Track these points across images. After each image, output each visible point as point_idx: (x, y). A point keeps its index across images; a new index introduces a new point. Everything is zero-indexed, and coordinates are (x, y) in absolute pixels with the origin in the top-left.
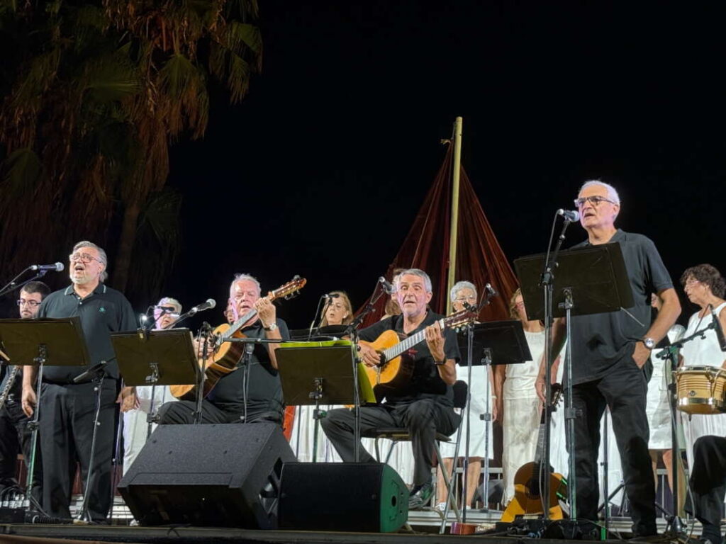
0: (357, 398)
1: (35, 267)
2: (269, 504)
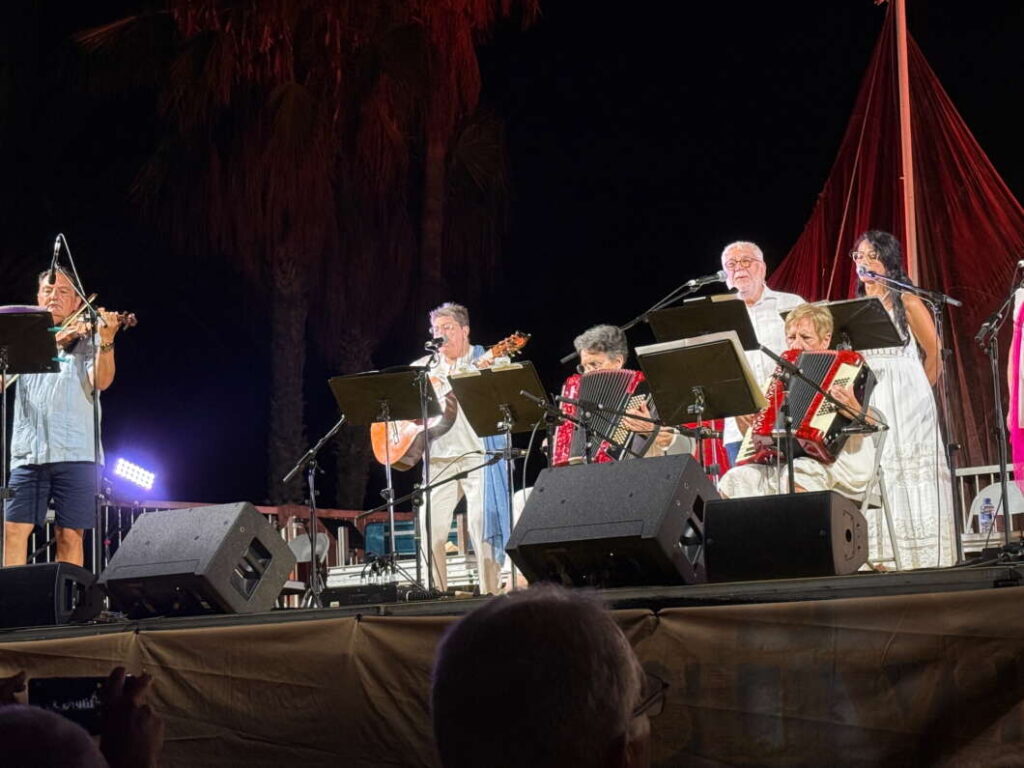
2: (692, 554)
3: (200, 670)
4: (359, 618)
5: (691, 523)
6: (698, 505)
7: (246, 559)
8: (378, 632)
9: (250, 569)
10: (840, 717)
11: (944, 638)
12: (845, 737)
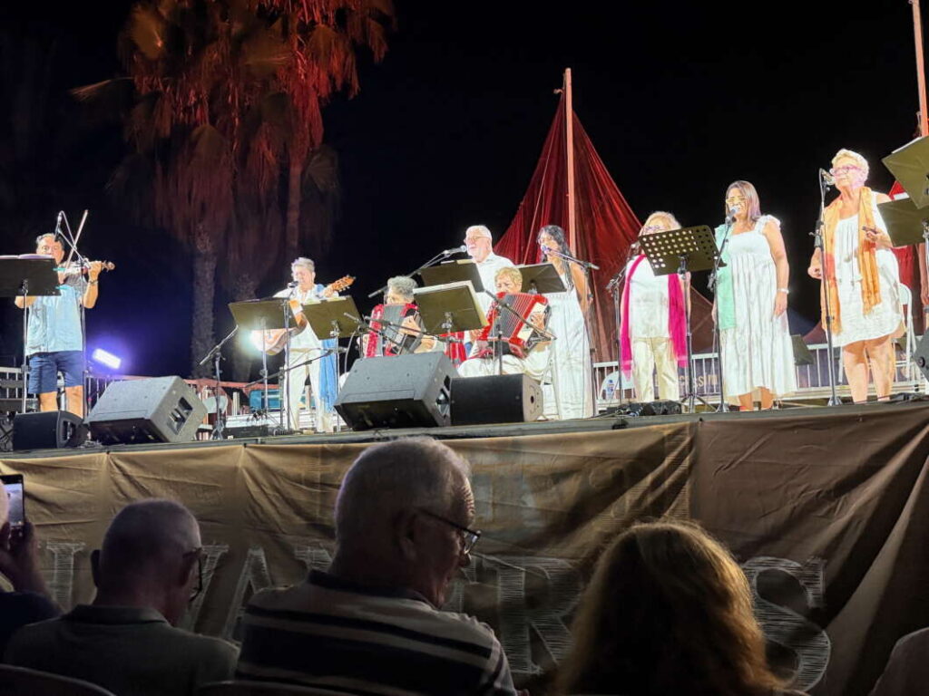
2: (443, 409)
3: (147, 476)
4: (245, 445)
5: (442, 391)
6: (447, 381)
7: (176, 410)
8: (256, 453)
9: (179, 416)
10: (524, 503)
11: (584, 457)
12: (527, 514)
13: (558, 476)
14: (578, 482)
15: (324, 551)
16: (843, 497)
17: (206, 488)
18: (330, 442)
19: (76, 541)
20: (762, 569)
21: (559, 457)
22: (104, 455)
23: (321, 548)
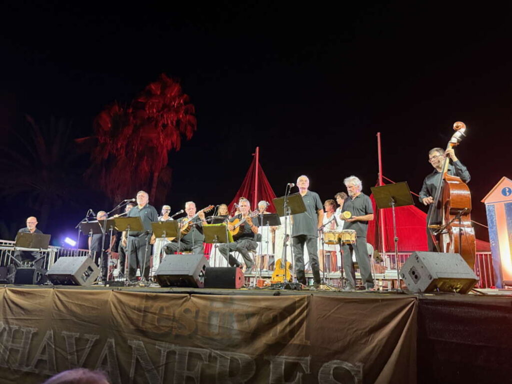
0: (228, 241)
1: (126, 200)
2: (201, 279)
3: (69, 301)
4: (113, 290)
6: (204, 267)
7: (86, 271)
8: (119, 296)
10: (233, 327)
11: (261, 308)
12: (234, 332)
13: (249, 315)
14: (257, 319)
15: (141, 342)
16: (372, 335)
17: (93, 309)
18: (150, 292)
19: (34, 328)
20: (335, 366)
21: (250, 307)
22: (52, 289)
23: (140, 341)
